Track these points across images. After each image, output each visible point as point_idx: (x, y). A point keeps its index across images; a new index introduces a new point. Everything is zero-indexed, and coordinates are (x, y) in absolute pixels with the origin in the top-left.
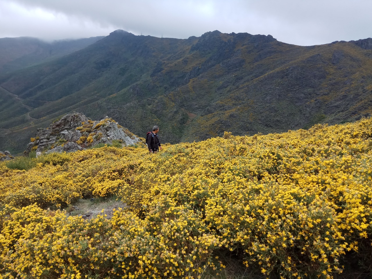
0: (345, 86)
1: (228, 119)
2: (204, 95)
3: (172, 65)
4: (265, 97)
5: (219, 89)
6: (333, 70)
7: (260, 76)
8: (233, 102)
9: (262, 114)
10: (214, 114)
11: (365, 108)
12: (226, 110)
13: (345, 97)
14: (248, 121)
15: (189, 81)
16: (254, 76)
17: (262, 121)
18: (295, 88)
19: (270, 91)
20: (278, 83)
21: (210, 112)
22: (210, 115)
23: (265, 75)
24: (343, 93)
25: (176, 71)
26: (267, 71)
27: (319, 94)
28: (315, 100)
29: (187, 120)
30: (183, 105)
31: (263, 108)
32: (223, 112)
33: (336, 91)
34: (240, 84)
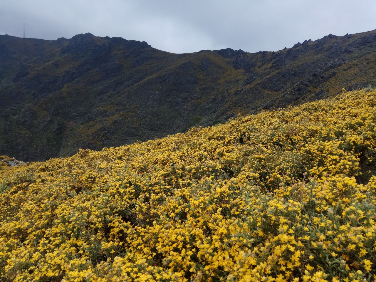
1: (111, 125)
2: (82, 102)
3: (39, 68)
4: (147, 102)
5: (99, 94)
6: (203, 76)
7: (140, 81)
8: (116, 108)
9: (146, 119)
10: (95, 121)
12: (109, 116)
14: (133, 126)
16: (134, 82)
17: (146, 126)
18: (172, 93)
20: (158, 88)
22: (92, 122)
23: (144, 80)
25: (46, 75)
26: (146, 76)
27: (193, 98)
28: (191, 104)
29: (65, 129)
30: (58, 113)
31: (146, 112)
32: (105, 119)
33: (207, 94)
34: (121, 89)
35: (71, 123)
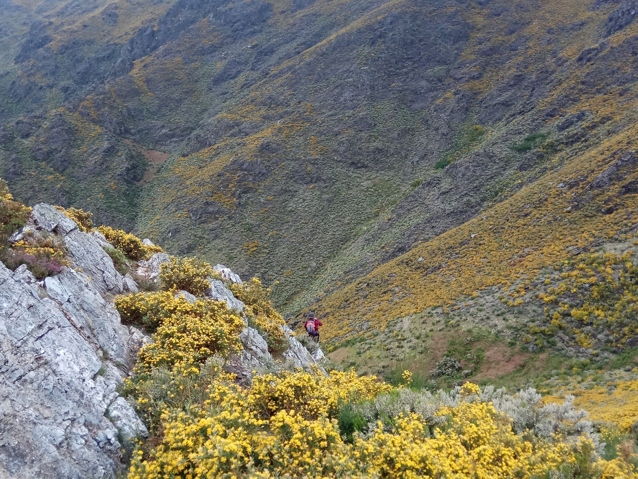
0: (515, 55)
1: (256, 156)
2: (180, 101)
3: (74, 27)
4: (341, 94)
5: (218, 81)
6: (482, 19)
7: (315, 43)
8: (263, 112)
9: (339, 137)
10: (215, 147)
11: (574, 100)
12: (247, 134)
13: (519, 79)
14: (308, 157)
15: (132, 65)
16: (302, 45)
17: (340, 155)
18: (404, 67)
19: (348, 77)
20: (365, 56)
21: (203, 143)
22: (206, 150)
23: (328, 39)
24: (513, 71)
25: (90, 42)
26: (330, 29)
27: (460, 79)
28: (455, 94)
29: (145, 170)
30: (127, 131)
31: (340, 120)
32: (240, 141)
33: (496, 67)
34: (271, 65)
35: (157, 153)
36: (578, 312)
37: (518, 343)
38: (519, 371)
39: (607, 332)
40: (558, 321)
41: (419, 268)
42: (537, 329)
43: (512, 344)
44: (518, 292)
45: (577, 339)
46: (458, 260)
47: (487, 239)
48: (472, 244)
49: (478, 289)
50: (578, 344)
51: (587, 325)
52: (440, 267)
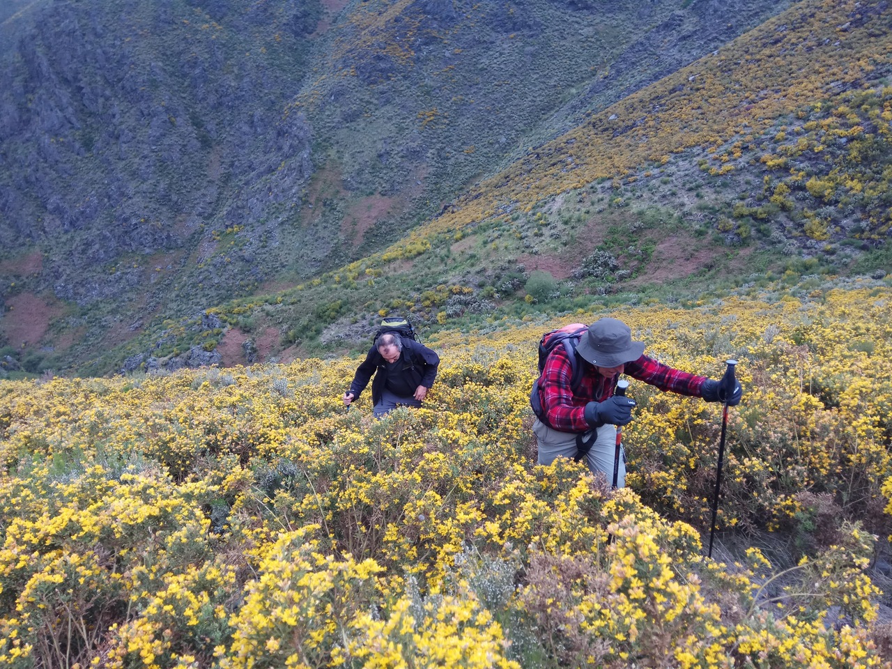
36: (819, 182)
37: (710, 232)
38: (701, 274)
39: (859, 215)
40: (781, 197)
41: (606, 129)
42: (746, 211)
43: (700, 233)
44: (730, 153)
45: (806, 226)
46: (660, 115)
47: (709, 81)
48: (686, 90)
49: (672, 152)
50: (806, 235)
51: (830, 203)
52: (634, 125)
